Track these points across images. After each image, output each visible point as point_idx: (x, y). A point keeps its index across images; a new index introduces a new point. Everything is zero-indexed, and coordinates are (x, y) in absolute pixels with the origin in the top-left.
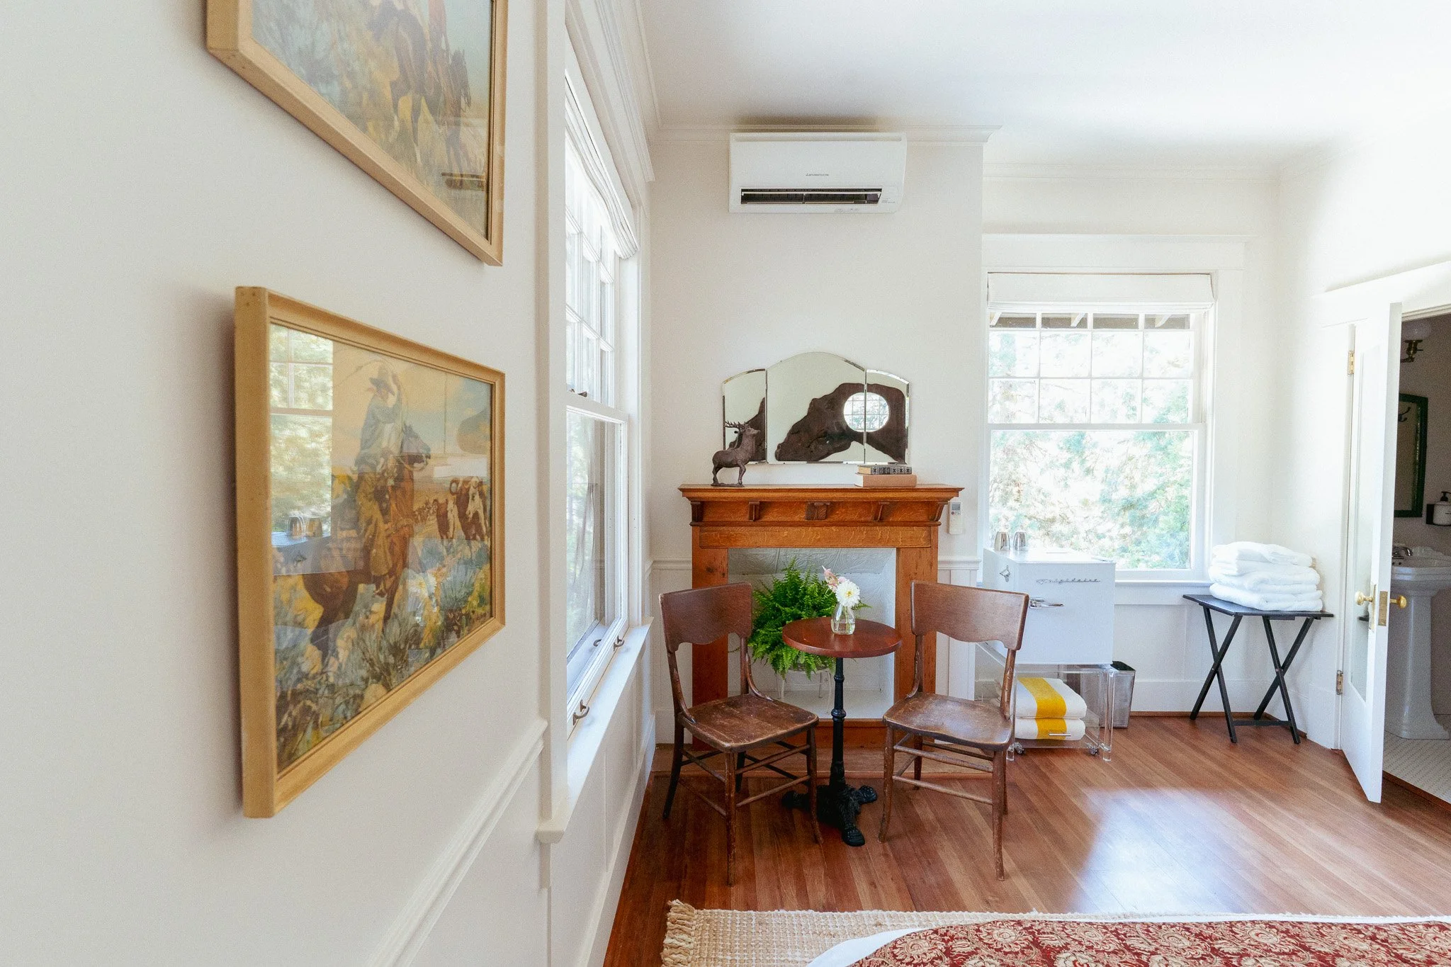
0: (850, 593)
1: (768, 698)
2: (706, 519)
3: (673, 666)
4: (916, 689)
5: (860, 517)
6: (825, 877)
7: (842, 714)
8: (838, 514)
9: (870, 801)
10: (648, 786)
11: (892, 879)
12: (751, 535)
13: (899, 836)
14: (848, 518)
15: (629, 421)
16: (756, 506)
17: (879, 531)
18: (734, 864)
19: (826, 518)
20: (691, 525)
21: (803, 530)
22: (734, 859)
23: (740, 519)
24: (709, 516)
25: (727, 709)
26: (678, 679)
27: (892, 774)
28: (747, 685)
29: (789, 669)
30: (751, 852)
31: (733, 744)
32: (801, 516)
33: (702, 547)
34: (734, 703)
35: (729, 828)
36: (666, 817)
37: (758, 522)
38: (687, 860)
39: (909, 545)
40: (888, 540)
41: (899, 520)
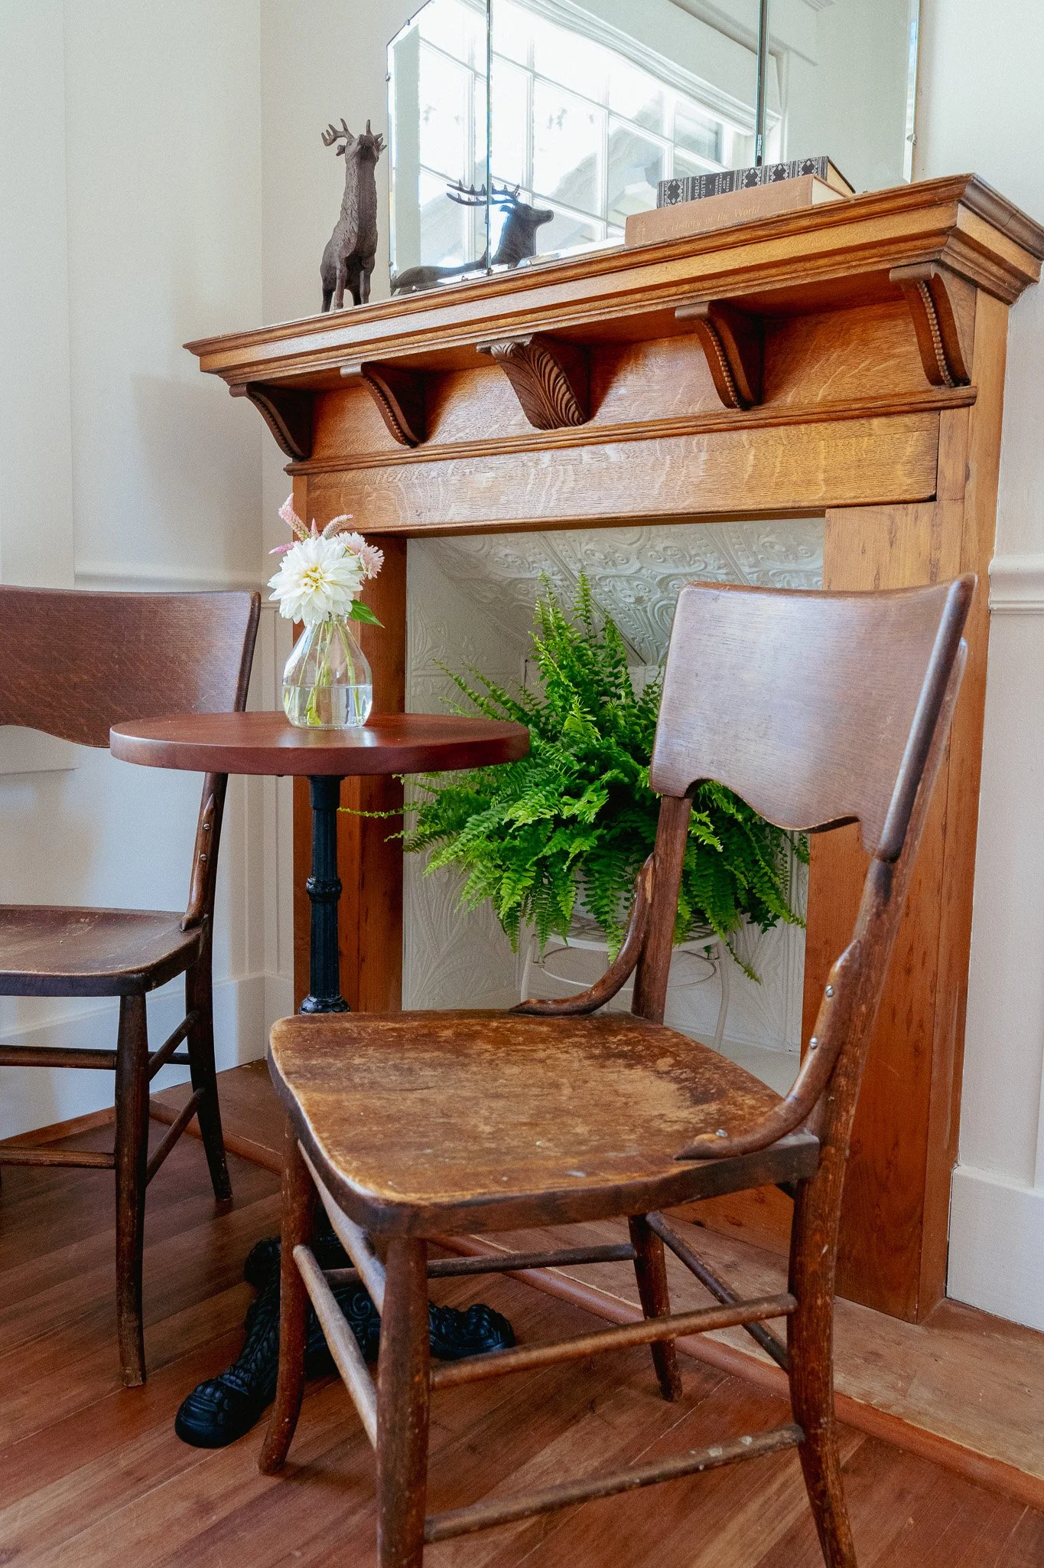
2: (317, 453)
5: (691, 400)
8: (623, 398)
12: (409, 491)
14: (654, 409)
17: (749, 448)
20: (291, 472)
21: (530, 464)
23: (384, 445)
39: (848, 495)
40: (777, 484)
41: (817, 395)
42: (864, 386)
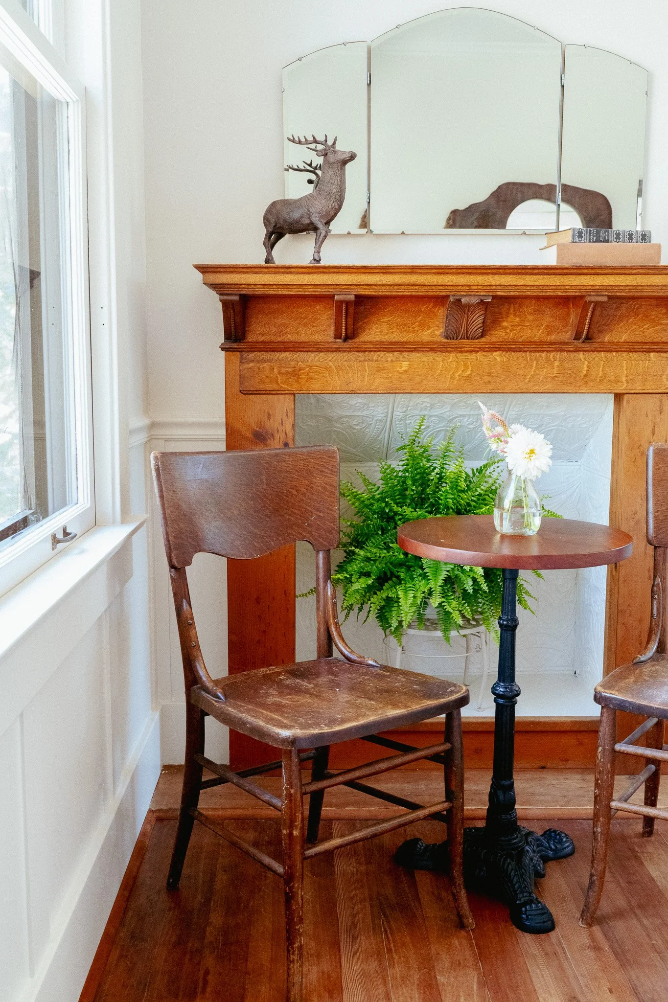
0: (532, 452)
1: (371, 662)
2: (251, 337)
3: (181, 593)
4: (654, 647)
5: (549, 333)
6: (478, 988)
7: (512, 691)
8: (505, 328)
9: (559, 857)
10: (143, 834)
11: (611, 991)
12: (339, 368)
13: (619, 914)
14: (526, 336)
15: (86, 97)
16: (347, 303)
17: (584, 361)
18: (301, 966)
19: (482, 336)
20: (223, 349)
21: (438, 359)
22: (301, 956)
23: (317, 338)
24: (259, 331)
25: (288, 682)
26: (192, 619)
27: (610, 798)
28: (330, 639)
29: (410, 626)
30: (336, 946)
31: (298, 732)
32: (435, 331)
33: (246, 393)
34: (306, 672)
35: (289, 898)
36: (173, 886)
37: (350, 344)
38: (209, 961)
39: (638, 388)
40: (600, 381)
41: (621, 339)
42: (646, 336)
